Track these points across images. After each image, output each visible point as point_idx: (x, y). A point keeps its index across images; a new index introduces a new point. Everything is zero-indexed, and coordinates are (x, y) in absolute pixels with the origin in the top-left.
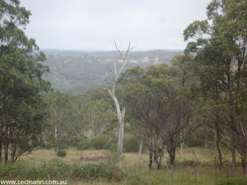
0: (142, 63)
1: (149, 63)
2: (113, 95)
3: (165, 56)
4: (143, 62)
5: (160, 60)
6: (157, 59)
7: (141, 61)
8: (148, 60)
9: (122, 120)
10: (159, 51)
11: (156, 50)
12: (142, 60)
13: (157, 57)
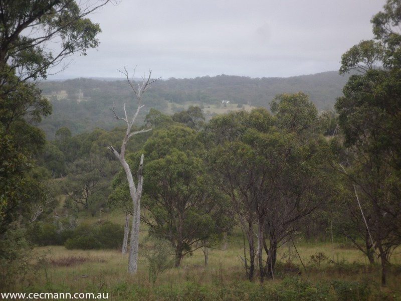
0: (58, 101)
1: (68, 100)
2: (122, 158)
3: (94, 89)
4: (59, 99)
5: (85, 95)
6: (81, 94)
7: (56, 97)
8: (67, 95)
9: (138, 199)
10: (83, 80)
11: (78, 79)
12: (58, 96)
13: (80, 90)
